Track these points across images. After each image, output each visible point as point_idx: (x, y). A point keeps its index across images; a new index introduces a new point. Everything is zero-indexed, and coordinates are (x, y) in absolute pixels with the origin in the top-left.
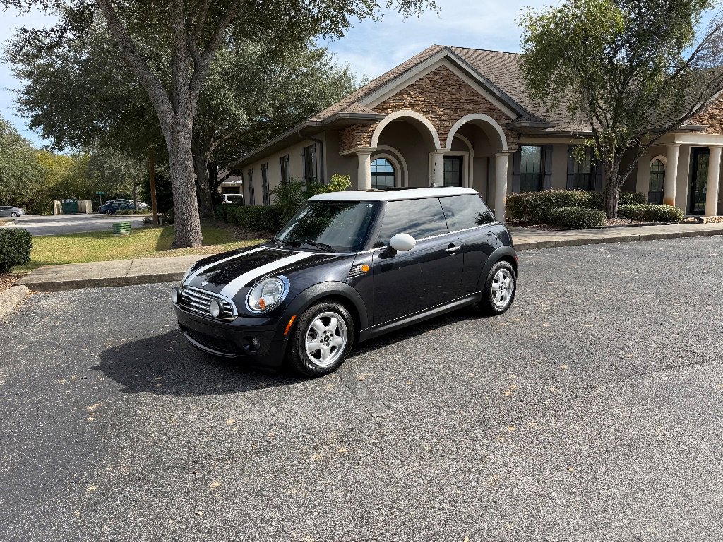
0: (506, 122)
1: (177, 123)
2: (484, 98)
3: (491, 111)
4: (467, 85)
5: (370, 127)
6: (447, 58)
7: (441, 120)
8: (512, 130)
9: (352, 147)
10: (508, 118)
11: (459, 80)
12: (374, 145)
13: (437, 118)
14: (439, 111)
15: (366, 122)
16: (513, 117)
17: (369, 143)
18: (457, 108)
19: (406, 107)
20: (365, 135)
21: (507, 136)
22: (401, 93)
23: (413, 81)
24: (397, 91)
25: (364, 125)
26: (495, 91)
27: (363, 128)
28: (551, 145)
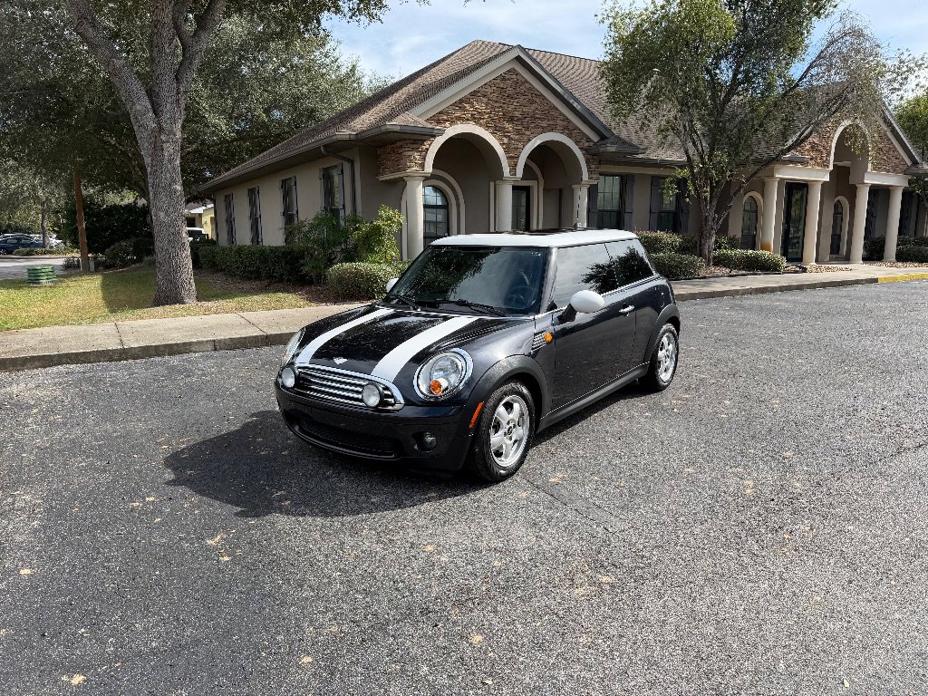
0: (587, 144)
1: (161, 129)
2: (561, 114)
3: (569, 130)
4: (542, 95)
5: (423, 144)
6: (518, 59)
7: (510, 139)
8: (594, 156)
9: (399, 170)
10: (589, 140)
11: (532, 88)
12: (429, 169)
13: (505, 136)
14: (508, 126)
15: (417, 138)
16: (595, 138)
17: (422, 166)
18: (527, 124)
19: (468, 120)
20: (416, 155)
21: (588, 162)
22: (461, 101)
23: (475, 88)
24: (457, 99)
25: (415, 142)
26: (575, 105)
27: (415, 146)
28: (633, 176)
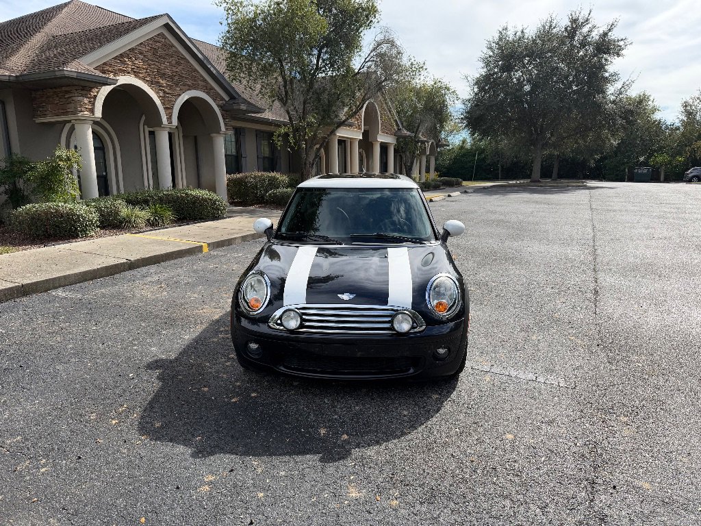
0: (221, 102)
2: (202, 76)
3: (208, 90)
4: (185, 58)
5: (90, 91)
6: (167, 26)
7: (165, 92)
8: (227, 111)
9: (66, 113)
10: (222, 99)
11: (178, 52)
12: (98, 113)
13: (161, 90)
14: (163, 82)
15: (86, 85)
16: (227, 98)
17: (92, 111)
18: (179, 82)
19: (129, 73)
20: (86, 101)
21: (223, 116)
22: (121, 55)
23: (133, 46)
24: (118, 54)
25: (83, 88)
26: (212, 69)
27: (84, 92)
28: (244, 128)
